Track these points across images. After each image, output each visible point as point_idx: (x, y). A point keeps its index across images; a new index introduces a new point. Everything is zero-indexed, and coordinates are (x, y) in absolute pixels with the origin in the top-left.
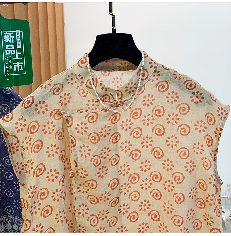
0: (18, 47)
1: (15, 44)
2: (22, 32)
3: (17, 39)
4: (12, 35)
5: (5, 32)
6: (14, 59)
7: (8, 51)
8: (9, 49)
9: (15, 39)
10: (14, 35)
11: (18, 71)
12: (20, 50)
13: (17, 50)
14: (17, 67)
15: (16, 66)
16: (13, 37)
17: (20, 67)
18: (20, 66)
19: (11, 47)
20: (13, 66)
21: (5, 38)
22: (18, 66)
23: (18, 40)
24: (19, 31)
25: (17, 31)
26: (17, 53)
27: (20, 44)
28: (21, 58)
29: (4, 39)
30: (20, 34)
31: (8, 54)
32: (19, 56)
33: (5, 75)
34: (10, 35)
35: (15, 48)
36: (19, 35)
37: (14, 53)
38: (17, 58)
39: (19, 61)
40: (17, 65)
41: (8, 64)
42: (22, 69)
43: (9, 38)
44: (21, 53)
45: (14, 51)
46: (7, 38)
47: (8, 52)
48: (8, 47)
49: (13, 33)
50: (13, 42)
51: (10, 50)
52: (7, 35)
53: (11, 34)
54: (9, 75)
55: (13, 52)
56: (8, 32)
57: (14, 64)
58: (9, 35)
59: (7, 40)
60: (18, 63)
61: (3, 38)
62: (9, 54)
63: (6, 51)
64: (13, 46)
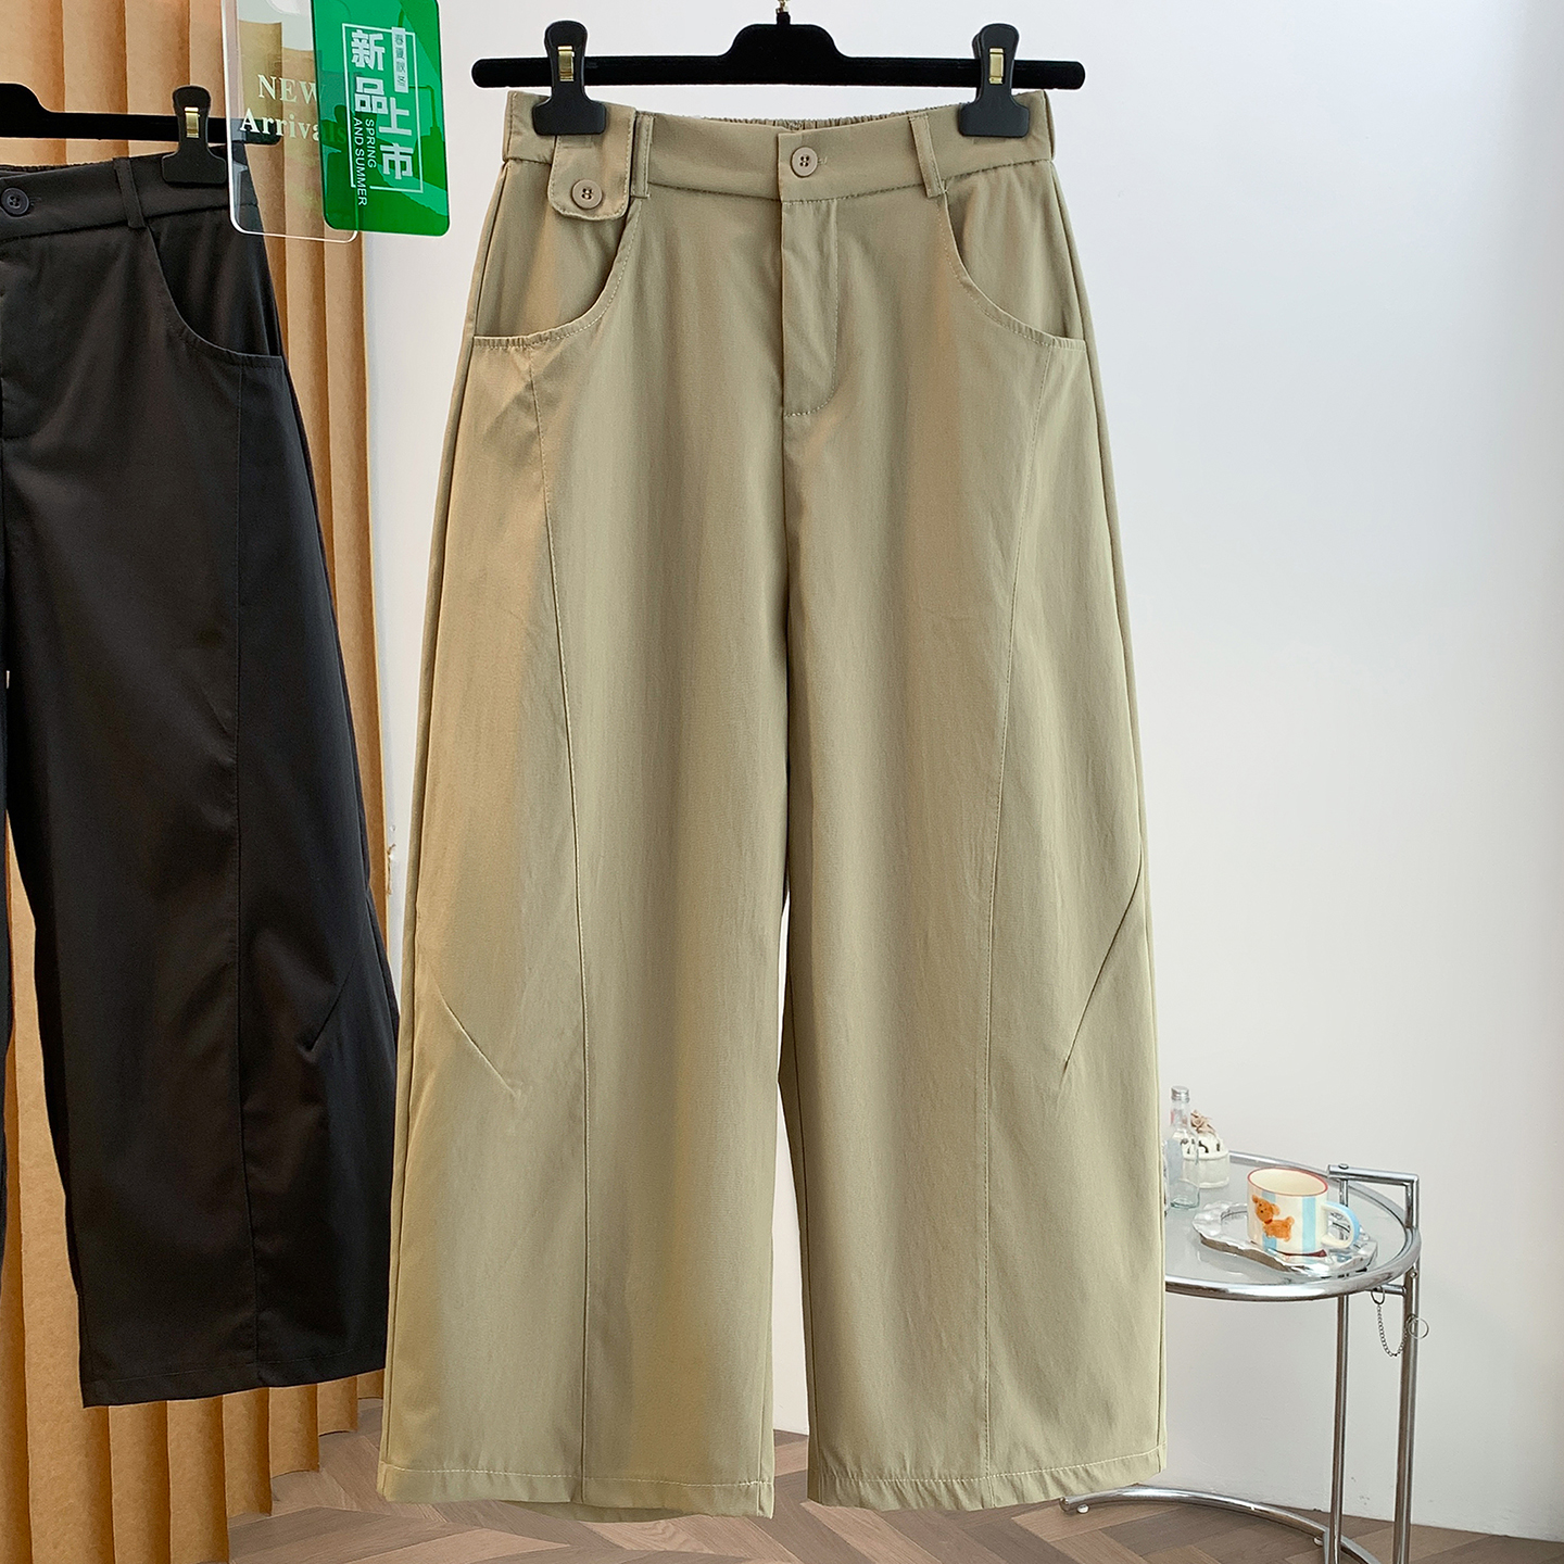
0: (398, 88)
1: (387, 76)
2: (414, 34)
3: (395, 59)
4: (377, 43)
5: (355, 30)
6: (382, 129)
7: (363, 97)
8: (366, 90)
9: (388, 57)
10: (386, 42)
11: (398, 177)
12: (403, 101)
13: (393, 100)
14: (392, 163)
15: (391, 157)
16: (383, 50)
17: (403, 164)
18: (404, 158)
19: (374, 86)
20: (379, 154)
21: (354, 51)
22: (398, 159)
23: (400, 61)
24: (402, 31)
25: (395, 31)
26: (395, 112)
27: (406, 79)
28: (409, 132)
29: (351, 55)
30: (404, 40)
31: (363, 109)
32: (402, 122)
33: (353, 186)
34: (372, 43)
35: (389, 91)
36: (404, 46)
37: (384, 111)
38: (394, 129)
39: (402, 140)
40: (393, 153)
41: (364, 147)
42: (409, 172)
43: (367, 52)
44: (407, 113)
45: (384, 100)
46: (361, 52)
47: (363, 104)
48: (365, 85)
49: (380, 37)
50: (381, 68)
51: (371, 95)
52: (360, 40)
53: (374, 37)
54: (367, 188)
55: (379, 105)
56: (364, 31)
57: (383, 148)
58: (368, 42)
59: (362, 60)
60: (396, 148)
61: (350, 48)
62: (366, 109)
63: (358, 98)
64: (380, 83)
